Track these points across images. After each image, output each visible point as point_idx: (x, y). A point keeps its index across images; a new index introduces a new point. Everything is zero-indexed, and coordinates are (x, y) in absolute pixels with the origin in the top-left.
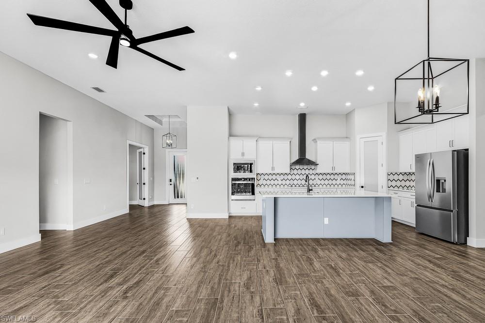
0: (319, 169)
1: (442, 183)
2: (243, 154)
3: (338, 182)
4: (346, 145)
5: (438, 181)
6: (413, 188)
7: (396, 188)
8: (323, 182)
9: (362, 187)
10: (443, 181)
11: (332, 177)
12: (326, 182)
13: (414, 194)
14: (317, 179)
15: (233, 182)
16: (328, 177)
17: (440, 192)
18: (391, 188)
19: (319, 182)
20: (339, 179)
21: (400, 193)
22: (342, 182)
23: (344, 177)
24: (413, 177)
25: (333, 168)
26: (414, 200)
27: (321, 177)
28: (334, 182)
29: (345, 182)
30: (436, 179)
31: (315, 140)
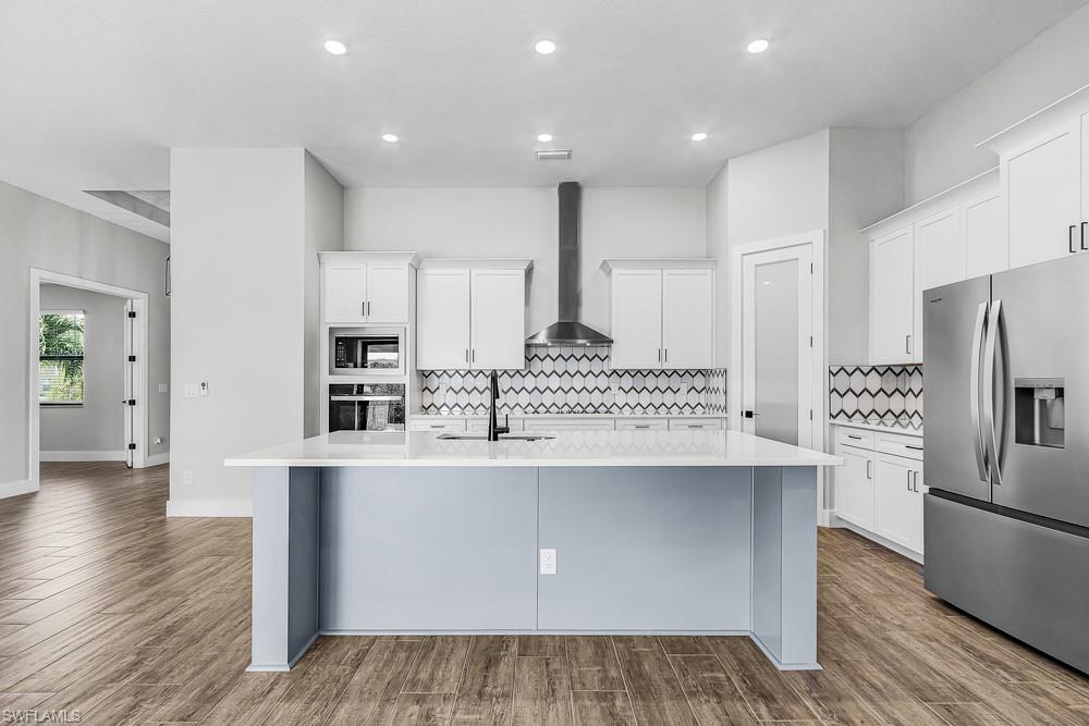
0: (620, 358)
1: (1043, 402)
2: (366, 308)
3: (681, 399)
4: (702, 279)
5: (1025, 394)
6: (916, 420)
7: (858, 421)
8: (633, 398)
9: (749, 414)
10: (1050, 395)
11: (663, 382)
12: (645, 398)
13: (920, 443)
14: (614, 387)
15: (334, 398)
16: (651, 382)
17: (1032, 442)
18: (842, 419)
19: (621, 399)
20: (684, 389)
21: (868, 440)
22: (693, 398)
23: (699, 382)
24: (916, 383)
25: (662, 354)
26: (919, 467)
27: (627, 382)
28: (669, 398)
29: (702, 398)
30: (1013, 386)
31: (605, 267)
